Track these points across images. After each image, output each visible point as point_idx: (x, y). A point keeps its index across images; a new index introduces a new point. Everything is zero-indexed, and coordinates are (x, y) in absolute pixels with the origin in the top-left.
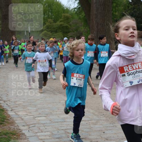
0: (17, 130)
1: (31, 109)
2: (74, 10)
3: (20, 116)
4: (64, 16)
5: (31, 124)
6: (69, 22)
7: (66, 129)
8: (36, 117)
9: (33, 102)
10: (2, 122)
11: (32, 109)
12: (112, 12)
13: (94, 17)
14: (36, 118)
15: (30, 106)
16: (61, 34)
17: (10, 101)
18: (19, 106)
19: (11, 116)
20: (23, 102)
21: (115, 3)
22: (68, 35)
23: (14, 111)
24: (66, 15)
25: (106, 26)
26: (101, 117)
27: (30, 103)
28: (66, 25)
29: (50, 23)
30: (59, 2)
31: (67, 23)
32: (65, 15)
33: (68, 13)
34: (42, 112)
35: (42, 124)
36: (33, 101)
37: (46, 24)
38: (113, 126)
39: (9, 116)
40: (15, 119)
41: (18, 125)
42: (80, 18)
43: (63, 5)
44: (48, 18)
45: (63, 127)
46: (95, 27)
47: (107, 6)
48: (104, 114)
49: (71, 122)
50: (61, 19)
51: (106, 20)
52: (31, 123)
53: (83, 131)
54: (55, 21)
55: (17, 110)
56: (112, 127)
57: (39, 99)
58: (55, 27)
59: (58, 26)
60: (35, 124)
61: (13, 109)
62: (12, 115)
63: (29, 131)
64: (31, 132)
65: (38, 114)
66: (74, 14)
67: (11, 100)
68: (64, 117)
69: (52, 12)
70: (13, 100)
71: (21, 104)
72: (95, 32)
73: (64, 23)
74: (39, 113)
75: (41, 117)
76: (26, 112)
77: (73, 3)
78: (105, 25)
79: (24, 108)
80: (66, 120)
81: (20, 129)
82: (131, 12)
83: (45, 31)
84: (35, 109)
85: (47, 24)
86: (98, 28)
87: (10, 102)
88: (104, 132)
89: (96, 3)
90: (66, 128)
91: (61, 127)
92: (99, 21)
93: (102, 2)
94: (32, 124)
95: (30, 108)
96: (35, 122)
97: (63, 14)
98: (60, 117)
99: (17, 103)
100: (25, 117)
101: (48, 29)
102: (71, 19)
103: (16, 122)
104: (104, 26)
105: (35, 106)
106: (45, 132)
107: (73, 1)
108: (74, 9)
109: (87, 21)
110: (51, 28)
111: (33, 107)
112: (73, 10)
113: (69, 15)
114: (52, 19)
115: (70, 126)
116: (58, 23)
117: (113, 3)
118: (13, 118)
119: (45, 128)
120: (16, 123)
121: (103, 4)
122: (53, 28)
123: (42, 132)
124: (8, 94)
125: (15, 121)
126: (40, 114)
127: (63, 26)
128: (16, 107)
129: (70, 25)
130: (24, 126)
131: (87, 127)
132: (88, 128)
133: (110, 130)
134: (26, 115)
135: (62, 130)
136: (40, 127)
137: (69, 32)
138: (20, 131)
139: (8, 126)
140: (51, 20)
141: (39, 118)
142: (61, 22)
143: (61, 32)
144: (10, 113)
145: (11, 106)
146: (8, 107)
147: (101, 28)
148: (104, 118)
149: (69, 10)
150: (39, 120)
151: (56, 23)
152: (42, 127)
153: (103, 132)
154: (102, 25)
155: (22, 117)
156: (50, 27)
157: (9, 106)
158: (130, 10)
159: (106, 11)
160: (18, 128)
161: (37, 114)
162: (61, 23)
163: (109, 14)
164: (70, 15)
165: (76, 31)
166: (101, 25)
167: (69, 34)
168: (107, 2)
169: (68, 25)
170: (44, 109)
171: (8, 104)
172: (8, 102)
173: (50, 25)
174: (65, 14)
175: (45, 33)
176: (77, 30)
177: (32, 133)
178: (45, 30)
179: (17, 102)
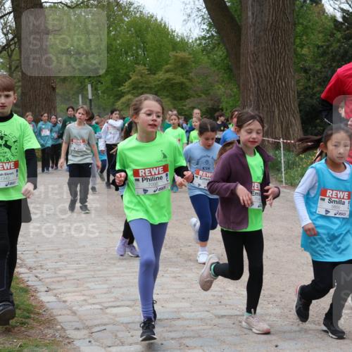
0: (61, 339)
1: (95, 287)
2: (200, 44)
3: (68, 304)
4: (176, 56)
5: (96, 326)
6: (187, 74)
7: (181, 338)
8: (107, 308)
9: (99, 271)
10: (24, 320)
11: (98, 286)
12: (295, 47)
13: (249, 59)
14: (108, 311)
15: (93, 279)
16: (169, 103)
17: (42, 269)
18: (66, 280)
19: (48, 305)
20: (74, 271)
21: (302, 24)
22: (185, 106)
23: (54, 291)
24: (181, 54)
25: (280, 82)
26: (268, 308)
27: (93, 273)
28: (179, 79)
29: (141, 76)
30: (161, 24)
31: (182, 76)
32: (177, 54)
33: (184, 51)
34: (123, 294)
35: (122, 323)
36: (99, 268)
37: (130, 78)
38: (300, 331)
39: (42, 305)
40: (55, 312)
41: (62, 328)
42: (214, 63)
43: (172, 29)
44: (136, 64)
45: (175, 331)
46: (253, 85)
47: (281, 32)
48: (275, 301)
49: (193, 319)
50: (169, 66)
51: (280, 66)
52: (96, 322)
53: (224, 342)
54: (153, 71)
55: (61, 290)
56: (295, 332)
57: (114, 264)
58: (153, 85)
59: (159, 83)
60: (105, 325)
61: (52, 287)
62: (48, 302)
63: (90, 342)
64: (96, 345)
65: (113, 300)
66: (201, 54)
67: (46, 264)
68: (178, 309)
69: (144, 47)
70: (50, 265)
71: (70, 275)
72: (251, 98)
73: (176, 74)
74: (115, 297)
75: (118, 306)
76: (84, 295)
77: (197, 25)
78: (277, 78)
79: (78, 284)
80: (183, 314)
81: (68, 338)
82: (342, 48)
83: (129, 96)
84: (106, 286)
85: (133, 79)
86: (259, 86)
87: (43, 271)
88: (276, 346)
89: (254, 25)
90: (184, 336)
91: (170, 332)
92: (263, 70)
93: (268, 22)
94: (98, 325)
95: (93, 284)
96: (106, 321)
97: (172, 54)
98: (166, 308)
99: (62, 273)
100: (81, 306)
101: (135, 91)
102: (193, 64)
103: (60, 321)
104: (275, 82)
105: (106, 280)
106: (131, 344)
107: (196, 21)
108: (199, 39)
109: (232, 68)
110: (142, 88)
111: (100, 283)
112: (198, 42)
113: (187, 56)
114: (145, 66)
115: (192, 331)
116: (161, 76)
117: (295, 24)
118: (52, 309)
119: (130, 335)
120: (59, 323)
121: (271, 28)
122: (148, 87)
123: (123, 344)
124: (38, 249)
125: (57, 317)
126: (117, 299)
127: (174, 81)
128: (59, 282)
129: (190, 80)
130: (78, 329)
131: (234, 334)
132: (236, 335)
133: (290, 339)
134: (84, 303)
135: (172, 339)
136: (118, 331)
137: (187, 98)
138: (69, 343)
139: (41, 330)
140: (143, 67)
141: (115, 311)
142: (167, 71)
143: (167, 96)
144: (45, 298)
145: (47, 280)
146: (39, 283)
147: (267, 88)
148: (277, 311)
149: (187, 43)
150: (116, 315)
151: (154, 74)
152: (123, 331)
153: (275, 344)
154: (271, 78)
155: (74, 308)
156: (140, 85)
157: (40, 280)
158: (339, 41)
159: (280, 45)
160: (63, 334)
161: (110, 300)
162: (168, 75)
163: (287, 51)
164: (190, 54)
165: (205, 94)
166: (266, 79)
167: (188, 101)
168: (281, 23)
169: (184, 80)
170: (127, 287)
171: (39, 275)
172: (39, 270)
173: (141, 80)
174: (177, 52)
175: (129, 99)
176: (206, 92)
177: (99, 346)
178: (129, 91)
179: (60, 270)
